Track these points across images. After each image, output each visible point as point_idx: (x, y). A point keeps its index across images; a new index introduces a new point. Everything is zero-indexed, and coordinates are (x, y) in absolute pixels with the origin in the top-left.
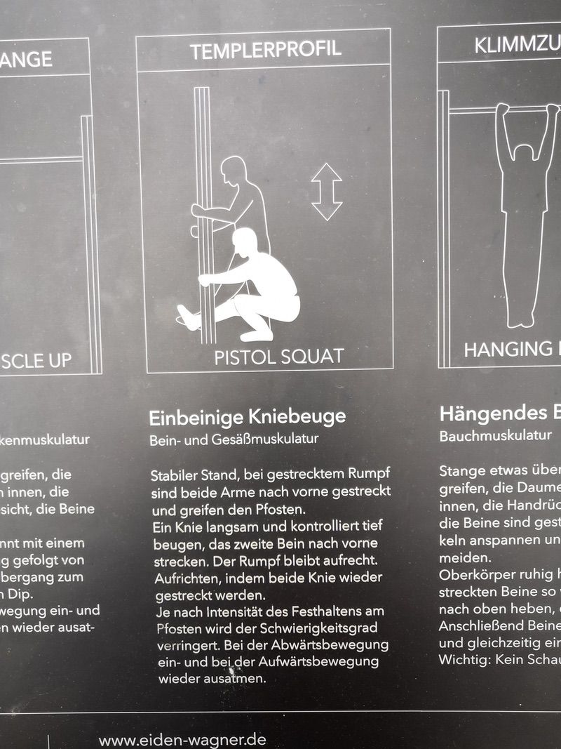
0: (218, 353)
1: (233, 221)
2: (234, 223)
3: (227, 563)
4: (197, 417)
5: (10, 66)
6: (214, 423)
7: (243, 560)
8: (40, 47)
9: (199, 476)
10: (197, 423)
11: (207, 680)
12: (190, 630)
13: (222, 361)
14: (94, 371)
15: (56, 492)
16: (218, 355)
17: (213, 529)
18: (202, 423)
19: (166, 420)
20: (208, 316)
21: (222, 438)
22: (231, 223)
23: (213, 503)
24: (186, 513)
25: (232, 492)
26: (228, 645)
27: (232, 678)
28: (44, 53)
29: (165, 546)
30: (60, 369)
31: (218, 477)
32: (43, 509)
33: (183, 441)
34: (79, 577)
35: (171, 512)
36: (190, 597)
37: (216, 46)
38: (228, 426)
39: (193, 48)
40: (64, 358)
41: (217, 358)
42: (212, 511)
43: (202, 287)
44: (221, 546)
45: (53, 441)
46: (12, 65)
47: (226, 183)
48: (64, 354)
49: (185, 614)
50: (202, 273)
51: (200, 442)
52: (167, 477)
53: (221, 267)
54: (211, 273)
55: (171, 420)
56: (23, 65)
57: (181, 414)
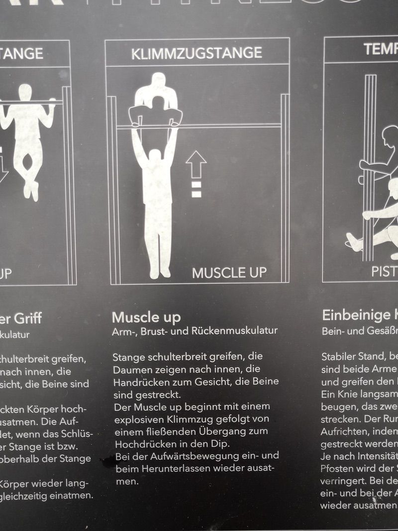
0: (374, 268)
1: (390, 172)
2: (390, 175)
3: (374, 420)
4: (357, 314)
5: (231, 57)
6: (369, 319)
7: (386, 418)
8: (253, 44)
9: (357, 357)
10: (357, 319)
11: (356, 506)
12: (345, 469)
13: (377, 274)
14: (283, 281)
15: (250, 369)
16: (374, 270)
17: (366, 395)
18: (361, 319)
19: (334, 316)
20: (368, 242)
21: (374, 329)
22: (388, 175)
23: (366, 376)
24: (346, 383)
25: (380, 368)
26: (373, 480)
27: (374, 505)
28: (256, 48)
29: (330, 408)
30: (258, 279)
31: (370, 357)
32: (240, 382)
33: (346, 332)
34: (265, 431)
35: (336, 383)
36: (346, 445)
37: (383, 45)
38: (379, 321)
39: (366, 46)
40: (261, 271)
41: (373, 271)
42: (365, 382)
43: (365, 220)
44: (371, 408)
45: (250, 331)
46: (232, 56)
47: (385, 145)
48: (261, 268)
49: (342, 457)
50: (365, 210)
51: (358, 332)
52: (333, 358)
53: (379, 206)
54: (372, 210)
55: (338, 316)
56: (240, 56)
57: (345, 312)
